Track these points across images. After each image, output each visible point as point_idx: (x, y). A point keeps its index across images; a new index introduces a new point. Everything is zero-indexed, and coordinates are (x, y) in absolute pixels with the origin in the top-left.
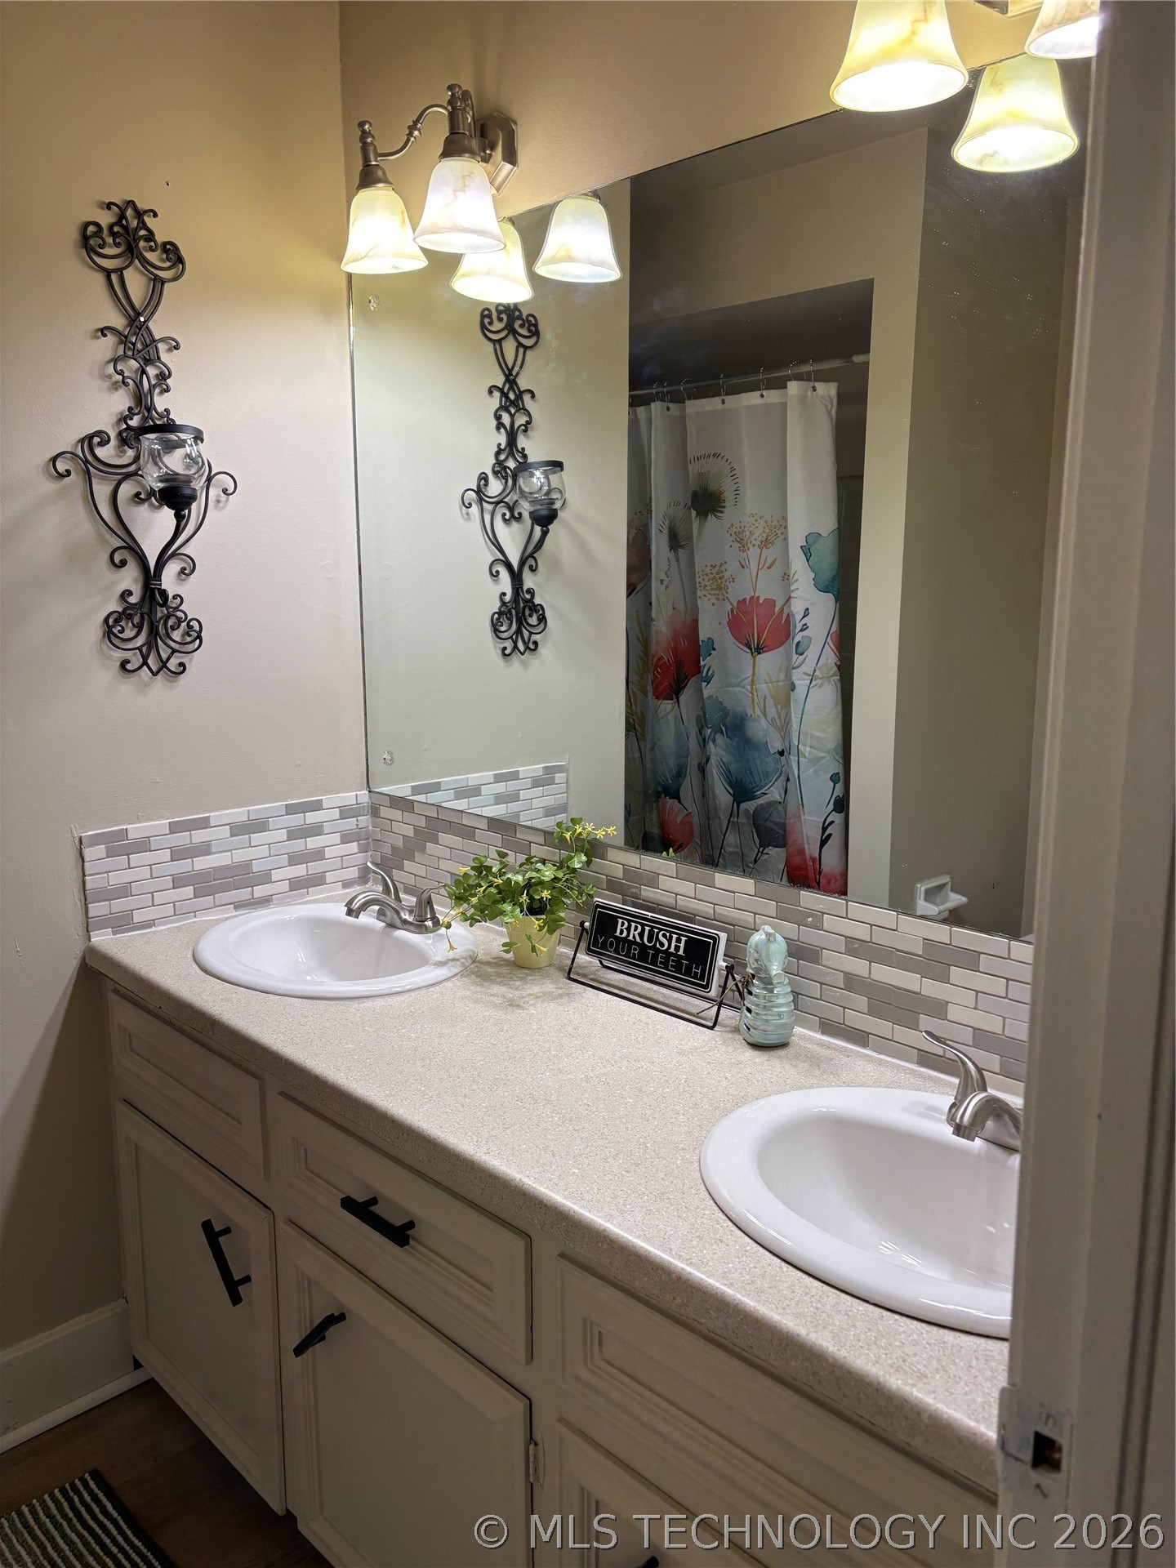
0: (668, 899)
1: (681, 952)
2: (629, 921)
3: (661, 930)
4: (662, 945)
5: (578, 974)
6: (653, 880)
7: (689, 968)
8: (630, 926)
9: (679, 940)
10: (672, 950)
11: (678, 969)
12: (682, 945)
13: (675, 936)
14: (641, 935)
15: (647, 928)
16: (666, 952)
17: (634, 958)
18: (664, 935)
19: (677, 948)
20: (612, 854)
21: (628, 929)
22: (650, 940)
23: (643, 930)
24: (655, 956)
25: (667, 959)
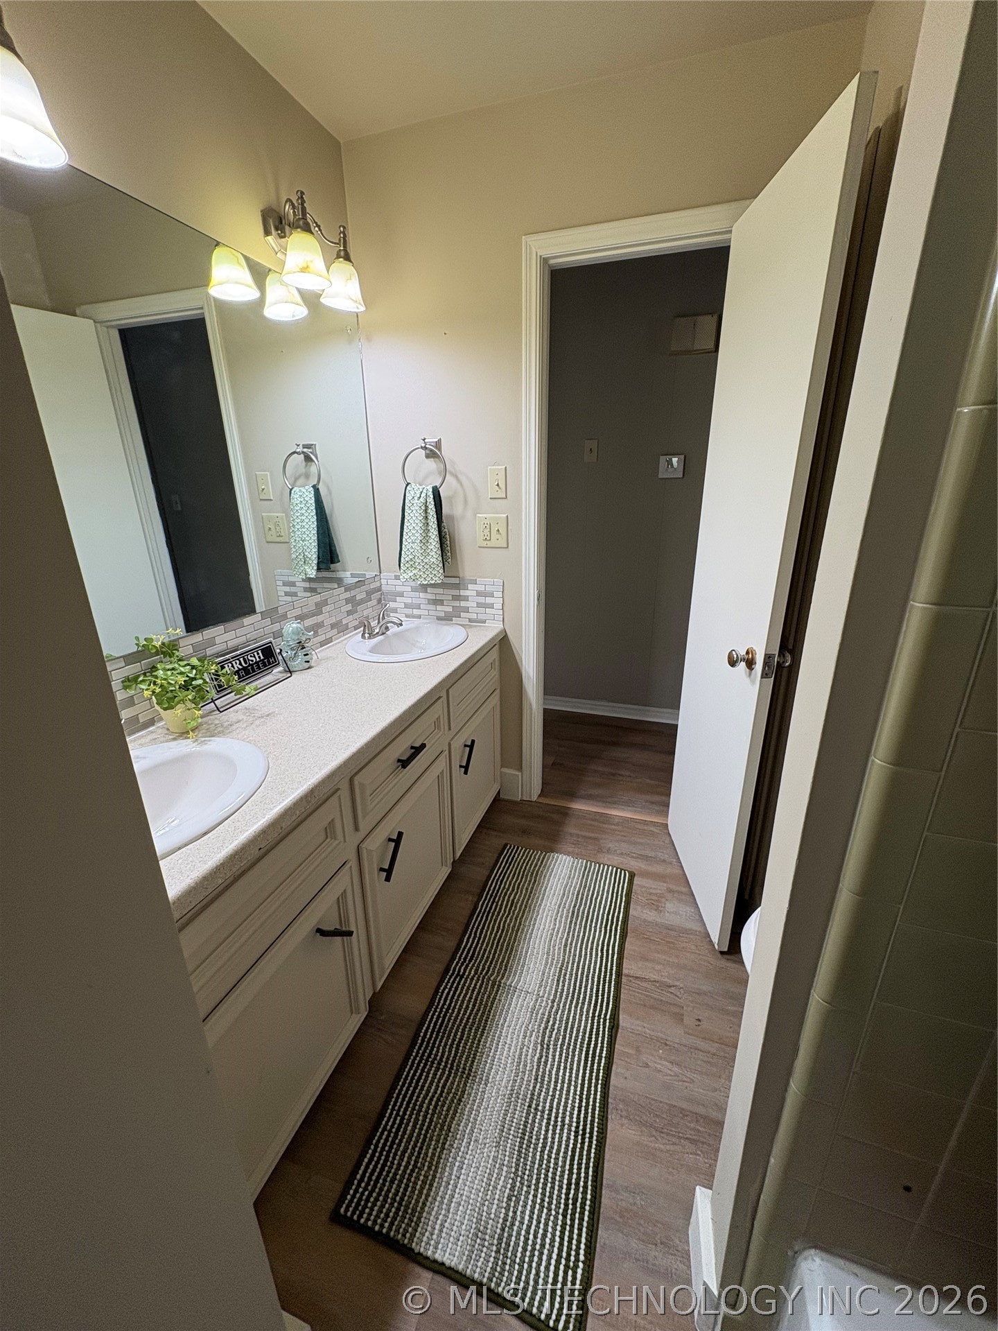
0: (223, 647)
1: (262, 658)
2: (238, 659)
3: (247, 655)
4: (252, 661)
5: (222, 707)
6: (212, 642)
7: (269, 661)
8: (232, 664)
9: (258, 654)
10: (258, 659)
11: (265, 666)
12: (261, 655)
13: (255, 653)
14: (240, 664)
15: (241, 659)
16: (257, 662)
17: (244, 677)
18: (251, 656)
19: (259, 657)
20: (182, 643)
21: (233, 666)
22: (246, 663)
23: (240, 661)
24: (253, 668)
25: (258, 666)
